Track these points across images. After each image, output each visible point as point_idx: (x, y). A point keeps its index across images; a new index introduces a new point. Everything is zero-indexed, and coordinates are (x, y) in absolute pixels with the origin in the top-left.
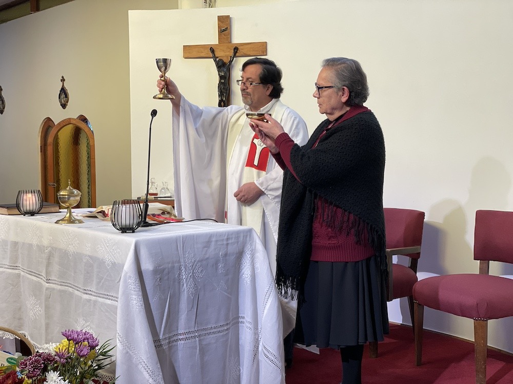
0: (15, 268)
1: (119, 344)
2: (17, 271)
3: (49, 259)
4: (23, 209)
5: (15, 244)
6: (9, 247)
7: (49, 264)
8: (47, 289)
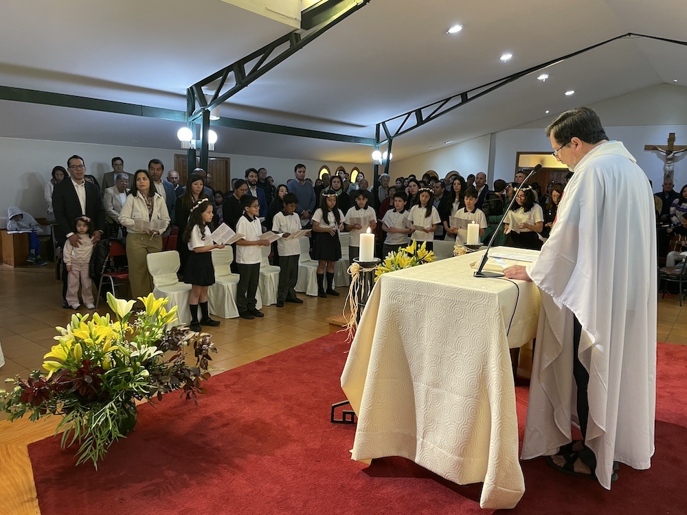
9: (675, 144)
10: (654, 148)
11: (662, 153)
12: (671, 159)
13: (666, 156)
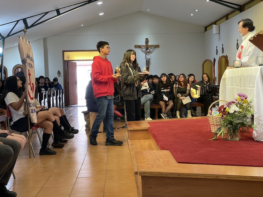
0: (232, 85)
1: (255, 99)
2: (233, 87)
3: (240, 79)
4: (235, 66)
5: (232, 77)
6: (230, 79)
7: (240, 81)
8: (240, 89)
9: (149, 44)
10: (140, 47)
11: (143, 49)
12: (149, 52)
13: (146, 51)
